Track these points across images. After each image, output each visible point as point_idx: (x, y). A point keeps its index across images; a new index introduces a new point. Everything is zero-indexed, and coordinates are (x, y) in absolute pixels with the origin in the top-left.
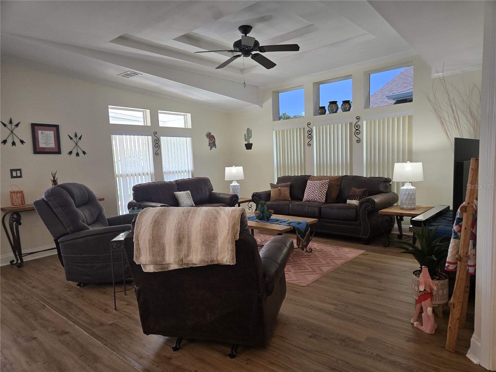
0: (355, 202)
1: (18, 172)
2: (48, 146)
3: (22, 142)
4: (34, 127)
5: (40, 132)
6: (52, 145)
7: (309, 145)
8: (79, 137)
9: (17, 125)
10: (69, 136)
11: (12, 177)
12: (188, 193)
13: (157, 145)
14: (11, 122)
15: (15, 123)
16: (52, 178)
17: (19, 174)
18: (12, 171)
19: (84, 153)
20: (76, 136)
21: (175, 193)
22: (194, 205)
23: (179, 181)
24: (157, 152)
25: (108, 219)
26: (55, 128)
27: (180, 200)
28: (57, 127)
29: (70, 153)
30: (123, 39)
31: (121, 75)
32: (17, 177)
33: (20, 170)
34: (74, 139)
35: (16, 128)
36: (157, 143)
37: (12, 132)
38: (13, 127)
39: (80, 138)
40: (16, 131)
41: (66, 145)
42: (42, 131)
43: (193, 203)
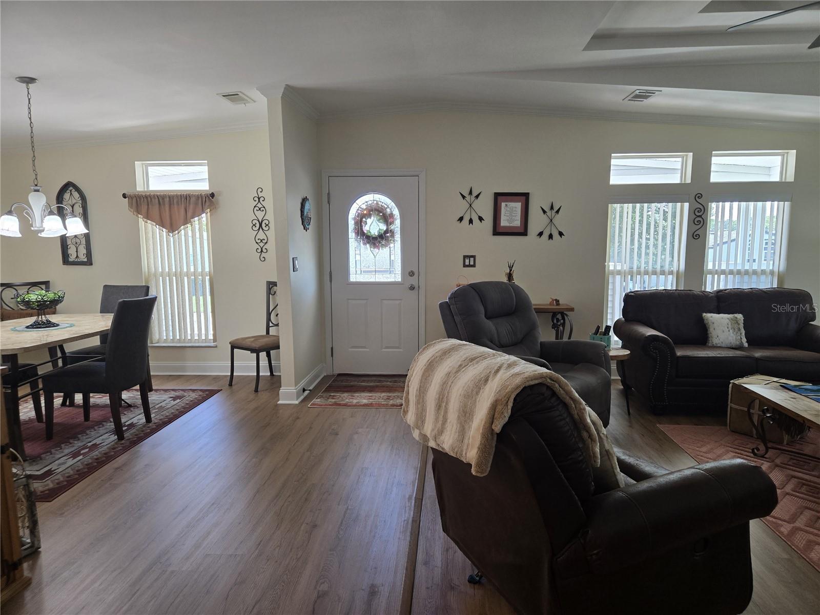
1: (472, 259)
2: (511, 225)
3: (481, 219)
4: (499, 197)
5: (503, 204)
6: (517, 223)
8: (556, 209)
9: (477, 197)
10: (542, 208)
11: (465, 266)
12: (736, 321)
13: (698, 220)
14: (471, 193)
15: (475, 193)
16: (508, 271)
17: (472, 263)
18: (465, 257)
19: (561, 234)
20: (552, 208)
21: (704, 314)
22: (746, 345)
23: (726, 292)
24: (695, 234)
26: (524, 198)
27: (711, 330)
28: (526, 195)
29: (541, 234)
31: (629, 98)
32: (470, 266)
33: (474, 257)
34: (549, 213)
35: (476, 201)
36: (700, 216)
37: (471, 205)
38: (473, 198)
39: (558, 212)
40: (477, 204)
41: (537, 221)
42: (507, 203)
43: (744, 340)
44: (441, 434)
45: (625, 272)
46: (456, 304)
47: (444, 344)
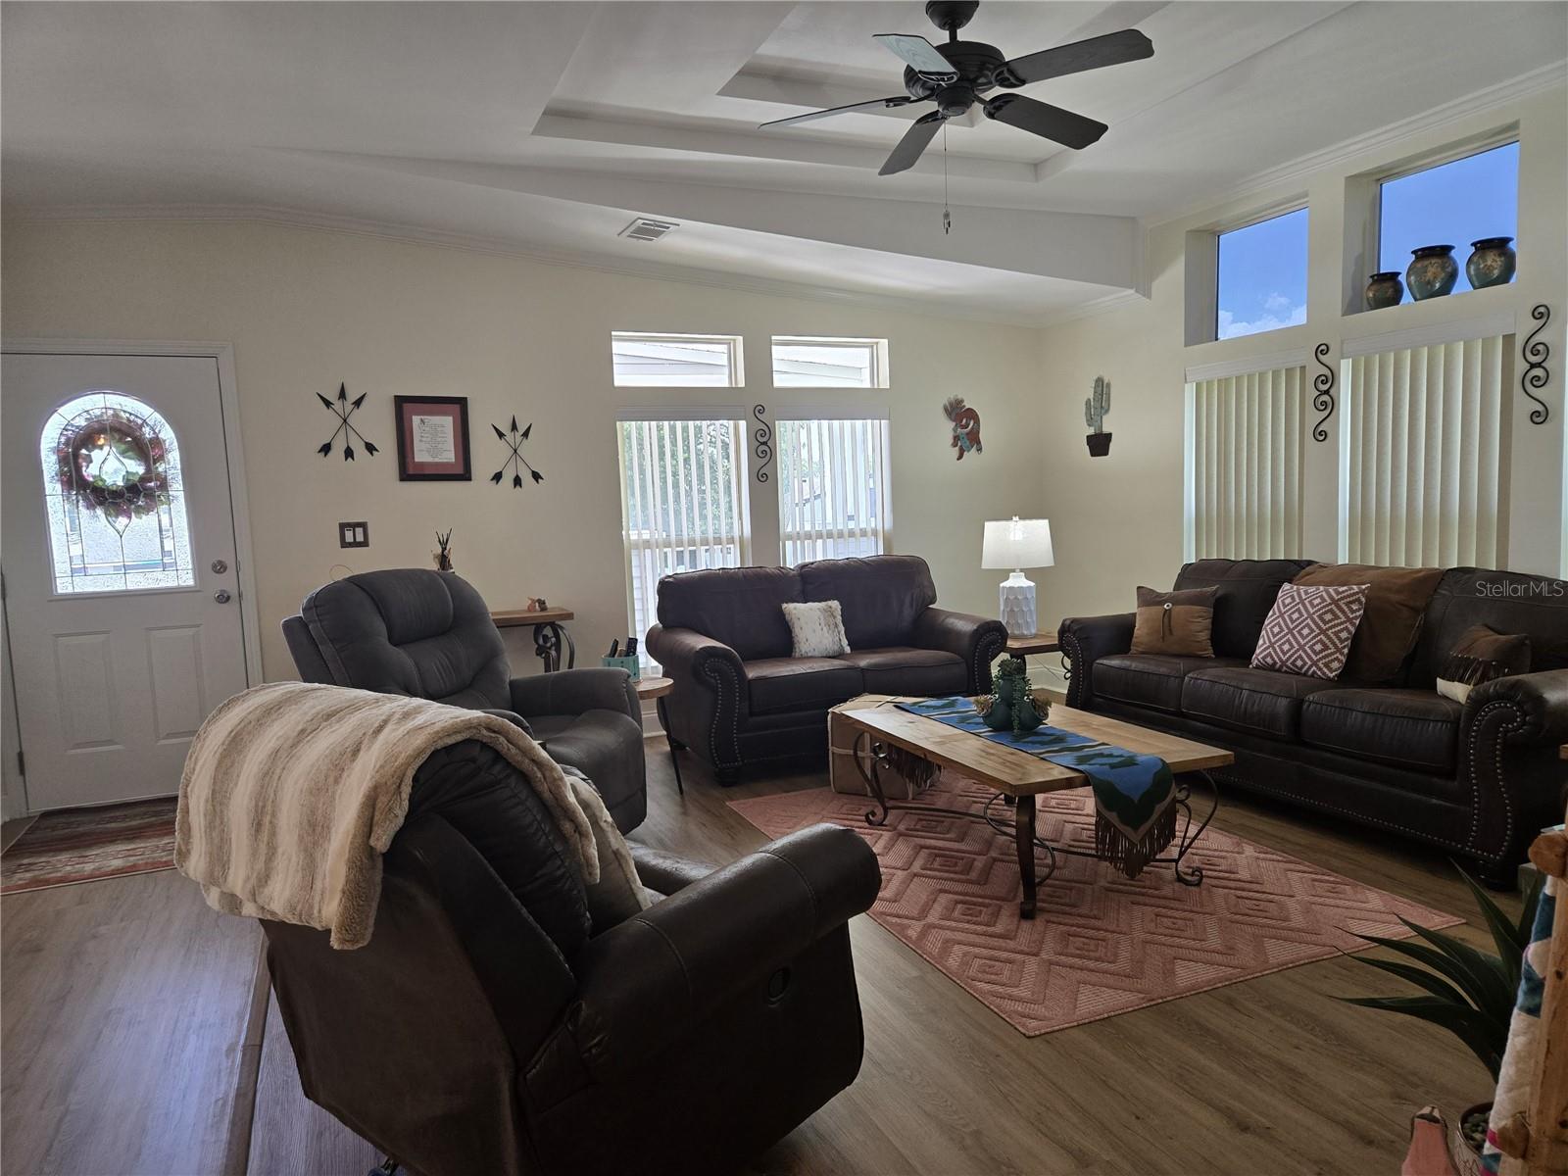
0: (1457, 691)
1: (359, 531)
2: (437, 460)
3: (370, 448)
4: (404, 405)
5: (416, 419)
6: (448, 455)
7: (1320, 434)
8: (522, 429)
9: (358, 403)
10: (495, 428)
11: (344, 544)
12: (830, 612)
13: (763, 447)
14: (342, 395)
15: (352, 396)
16: (440, 551)
17: (360, 538)
18: (343, 527)
19: (536, 476)
20: (514, 427)
21: (784, 606)
22: (848, 650)
23: (813, 566)
24: (760, 473)
25: (511, 683)
26: (457, 407)
27: (796, 631)
28: (462, 403)
29: (498, 477)
30: (562, 117)
31: (627, 232)
32: (355, 544)
33: (363, 525)
34: (509, 435)
35: (356, 411)
36: (765, 443)
37: (345, 421)
38: (349, 406)
39: (526, 434)
40: (357, 418)
41: (487, 454)
42: (422, 417)
43: (845, 642)
44: (266, 882)
45: (657, 542)
46: (320, 621)
47: (267, 694)
